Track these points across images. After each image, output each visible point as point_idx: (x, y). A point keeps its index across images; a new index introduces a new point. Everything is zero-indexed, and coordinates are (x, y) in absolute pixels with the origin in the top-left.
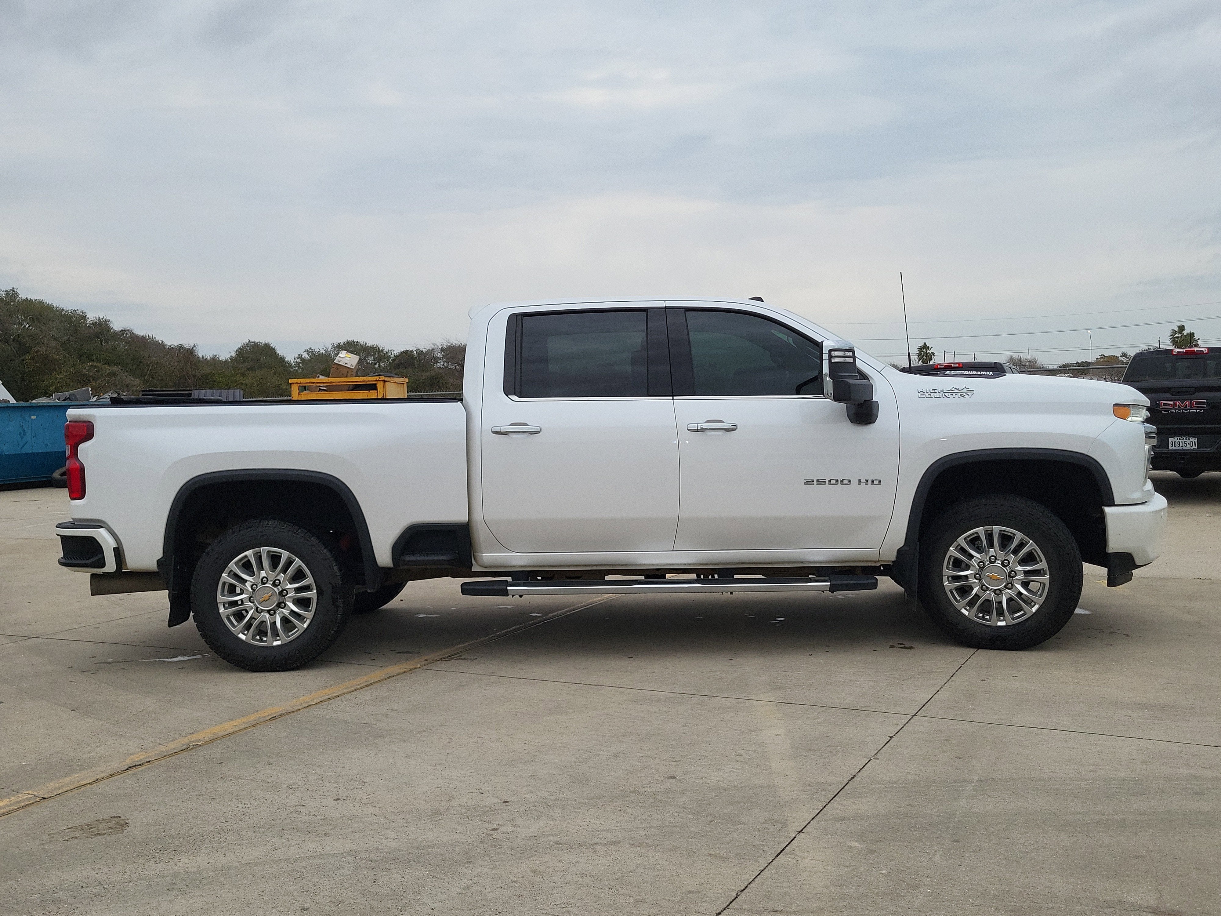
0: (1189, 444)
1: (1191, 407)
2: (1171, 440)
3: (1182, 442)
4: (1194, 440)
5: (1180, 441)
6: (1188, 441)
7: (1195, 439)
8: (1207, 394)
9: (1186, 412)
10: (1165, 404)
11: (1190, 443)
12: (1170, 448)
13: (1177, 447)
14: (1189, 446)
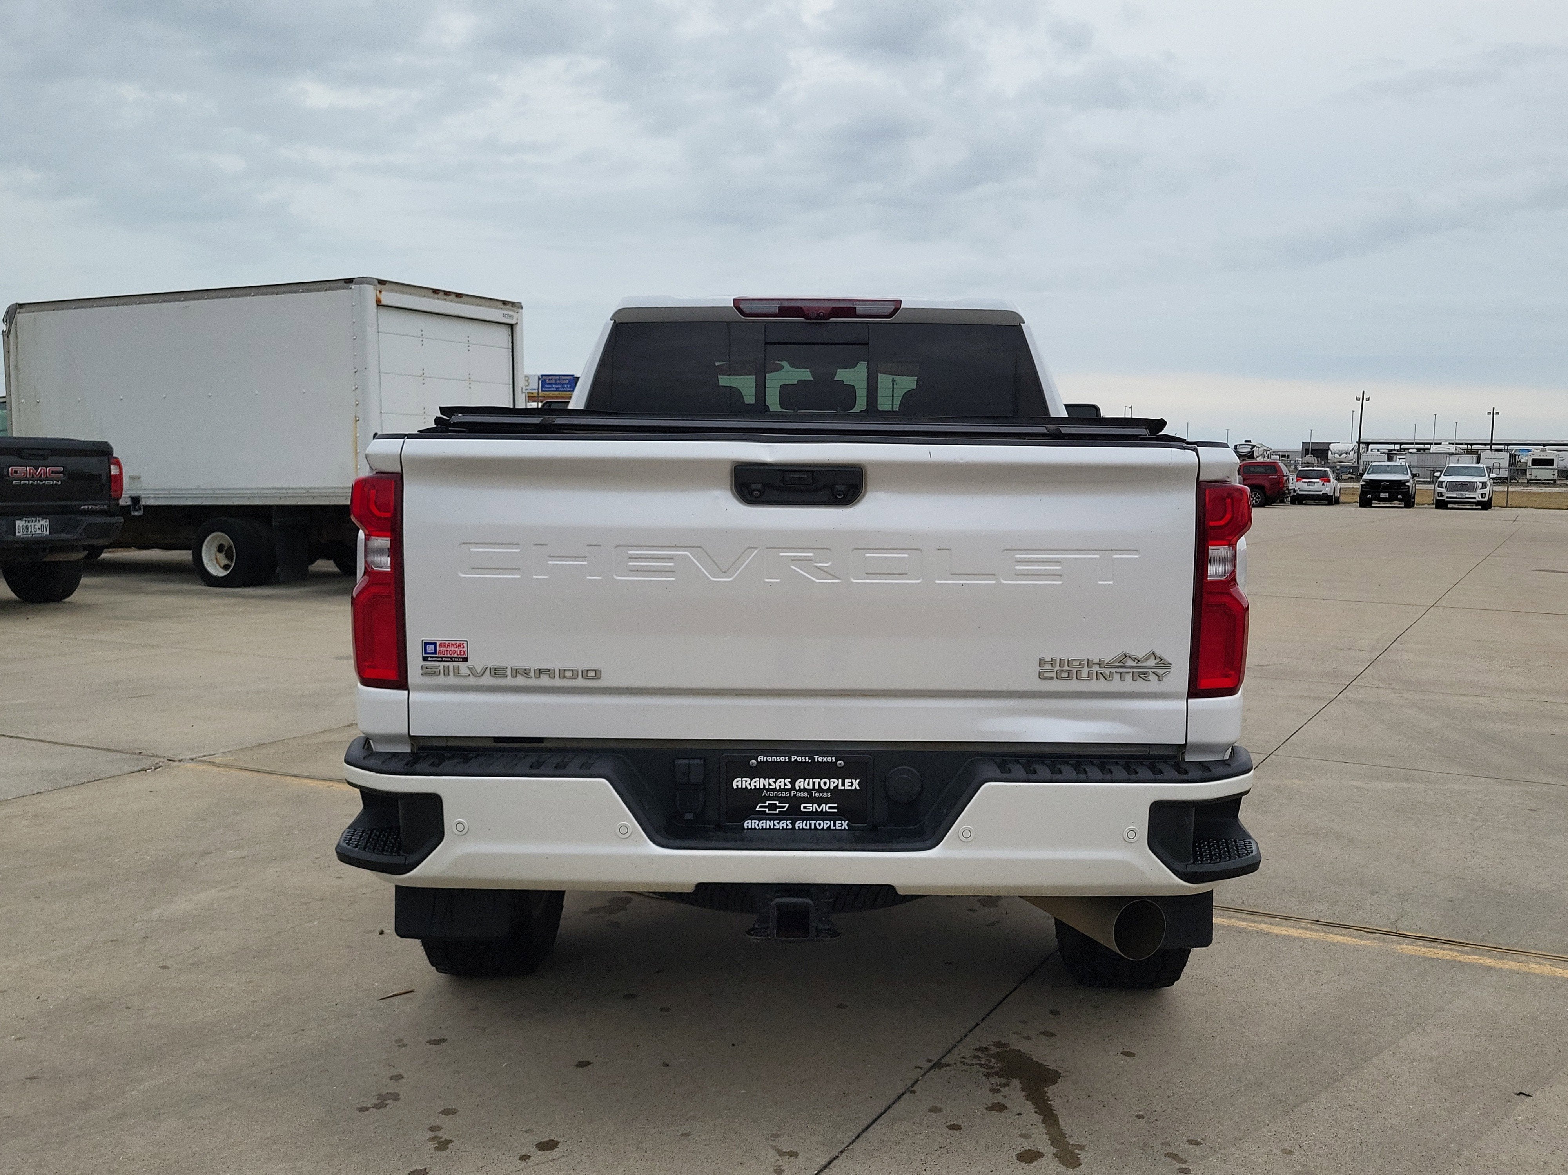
0: (39, 529)
1: (47, 477)
2: (18, 523)
3: (31, 526)
4: (44, 523)
5: (29, 524)
6: (38, 525)
7: (46, 522)
8: (63, 459)
9: (41, 483)
10: (16, 472)
11: (40, 527)
12: (17, 534)
13: (25, 533)
14: (39, 532)
